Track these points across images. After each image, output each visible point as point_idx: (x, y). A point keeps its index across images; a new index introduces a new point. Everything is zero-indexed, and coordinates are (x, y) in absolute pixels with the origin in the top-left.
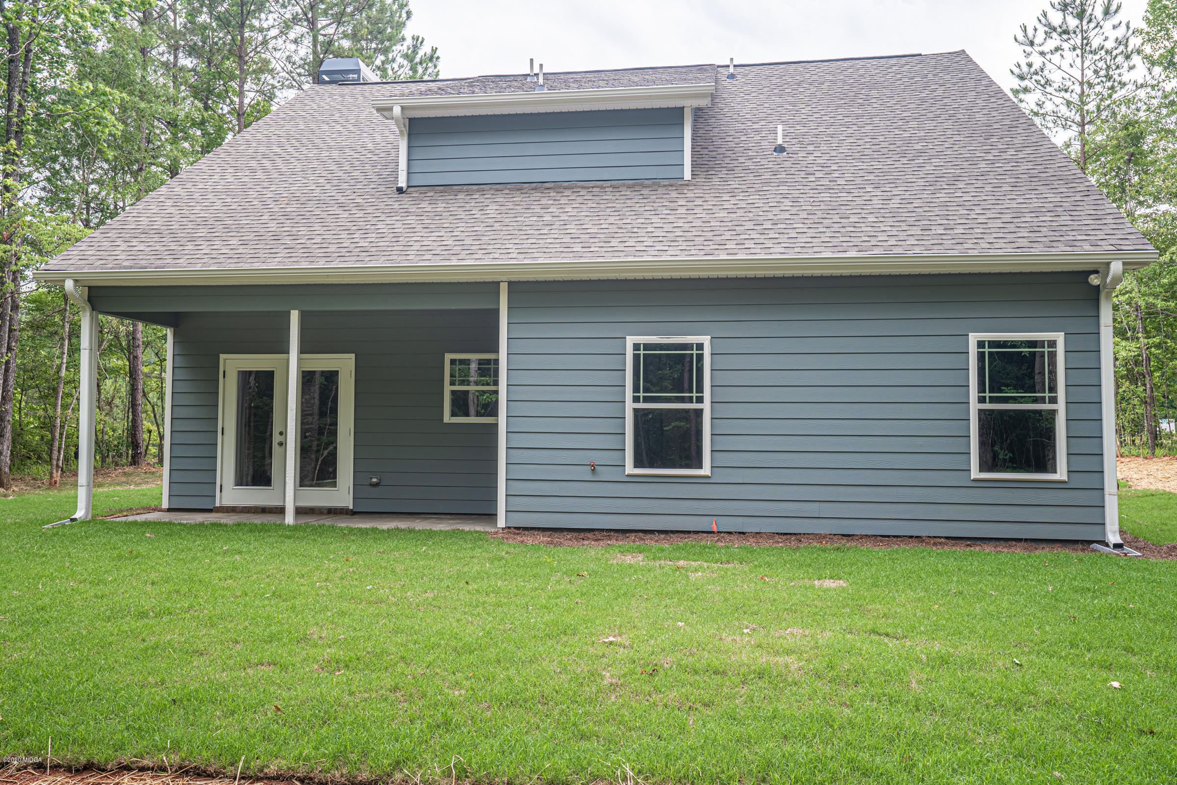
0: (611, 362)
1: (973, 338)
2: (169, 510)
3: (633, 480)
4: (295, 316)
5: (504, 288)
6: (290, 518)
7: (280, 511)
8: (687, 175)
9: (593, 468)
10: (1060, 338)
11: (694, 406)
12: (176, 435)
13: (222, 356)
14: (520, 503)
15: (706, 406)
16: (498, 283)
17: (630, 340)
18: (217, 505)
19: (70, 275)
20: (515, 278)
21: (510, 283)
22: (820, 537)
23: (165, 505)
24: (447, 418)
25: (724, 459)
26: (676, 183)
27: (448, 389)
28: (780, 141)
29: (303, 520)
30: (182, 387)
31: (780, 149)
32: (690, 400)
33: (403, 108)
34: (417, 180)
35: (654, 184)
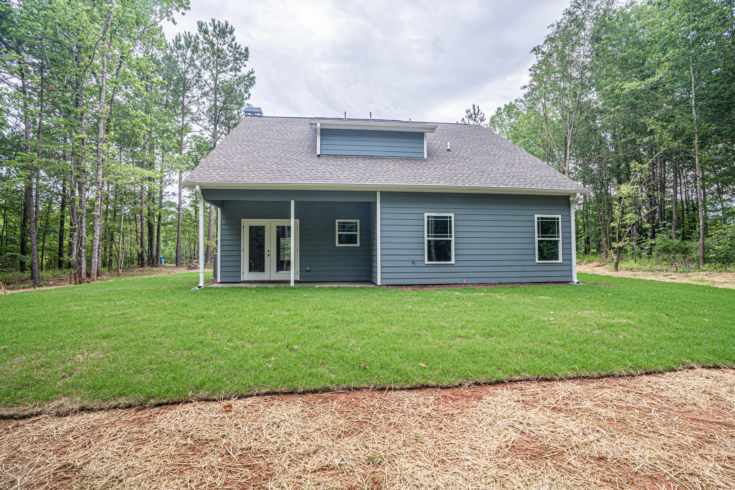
0: (419, 223)
1: (536, 216)
2: (220, 283)
3: (428, 266)
4: (293, 202)
5: (378, 195)
6: (292, 284)
7: (288, 282)
8: (426, 157)
9: (413, 262)
10: (560, 216)
11: (449, 239)
12: (223, 252)
13: (242, 220)
14: (386, 276)
15: (453, 239)
16: (376, 192)
17: (426, 215)
18: (242, 280)
19: (197, 184)
20: (383, 190)
21: (381, 192)
22: (491, 284)
23: (219, 280)
24: (337, 244)
25: (460, 258)
26: (422, 159)
27: (337, 233)
28: (449, 148)
29: (299, 286)
30: (225, 232)
31: (449, 150)
32: (447, 237)
33: (321, 124)
34: (324, 152)
35: (414, 159)
